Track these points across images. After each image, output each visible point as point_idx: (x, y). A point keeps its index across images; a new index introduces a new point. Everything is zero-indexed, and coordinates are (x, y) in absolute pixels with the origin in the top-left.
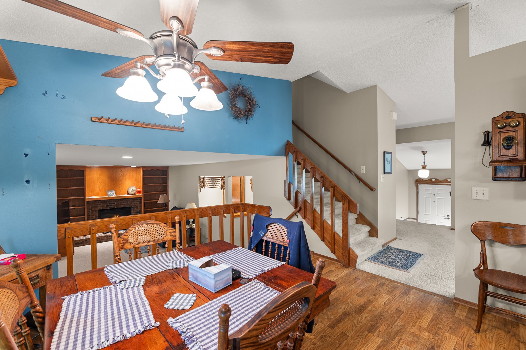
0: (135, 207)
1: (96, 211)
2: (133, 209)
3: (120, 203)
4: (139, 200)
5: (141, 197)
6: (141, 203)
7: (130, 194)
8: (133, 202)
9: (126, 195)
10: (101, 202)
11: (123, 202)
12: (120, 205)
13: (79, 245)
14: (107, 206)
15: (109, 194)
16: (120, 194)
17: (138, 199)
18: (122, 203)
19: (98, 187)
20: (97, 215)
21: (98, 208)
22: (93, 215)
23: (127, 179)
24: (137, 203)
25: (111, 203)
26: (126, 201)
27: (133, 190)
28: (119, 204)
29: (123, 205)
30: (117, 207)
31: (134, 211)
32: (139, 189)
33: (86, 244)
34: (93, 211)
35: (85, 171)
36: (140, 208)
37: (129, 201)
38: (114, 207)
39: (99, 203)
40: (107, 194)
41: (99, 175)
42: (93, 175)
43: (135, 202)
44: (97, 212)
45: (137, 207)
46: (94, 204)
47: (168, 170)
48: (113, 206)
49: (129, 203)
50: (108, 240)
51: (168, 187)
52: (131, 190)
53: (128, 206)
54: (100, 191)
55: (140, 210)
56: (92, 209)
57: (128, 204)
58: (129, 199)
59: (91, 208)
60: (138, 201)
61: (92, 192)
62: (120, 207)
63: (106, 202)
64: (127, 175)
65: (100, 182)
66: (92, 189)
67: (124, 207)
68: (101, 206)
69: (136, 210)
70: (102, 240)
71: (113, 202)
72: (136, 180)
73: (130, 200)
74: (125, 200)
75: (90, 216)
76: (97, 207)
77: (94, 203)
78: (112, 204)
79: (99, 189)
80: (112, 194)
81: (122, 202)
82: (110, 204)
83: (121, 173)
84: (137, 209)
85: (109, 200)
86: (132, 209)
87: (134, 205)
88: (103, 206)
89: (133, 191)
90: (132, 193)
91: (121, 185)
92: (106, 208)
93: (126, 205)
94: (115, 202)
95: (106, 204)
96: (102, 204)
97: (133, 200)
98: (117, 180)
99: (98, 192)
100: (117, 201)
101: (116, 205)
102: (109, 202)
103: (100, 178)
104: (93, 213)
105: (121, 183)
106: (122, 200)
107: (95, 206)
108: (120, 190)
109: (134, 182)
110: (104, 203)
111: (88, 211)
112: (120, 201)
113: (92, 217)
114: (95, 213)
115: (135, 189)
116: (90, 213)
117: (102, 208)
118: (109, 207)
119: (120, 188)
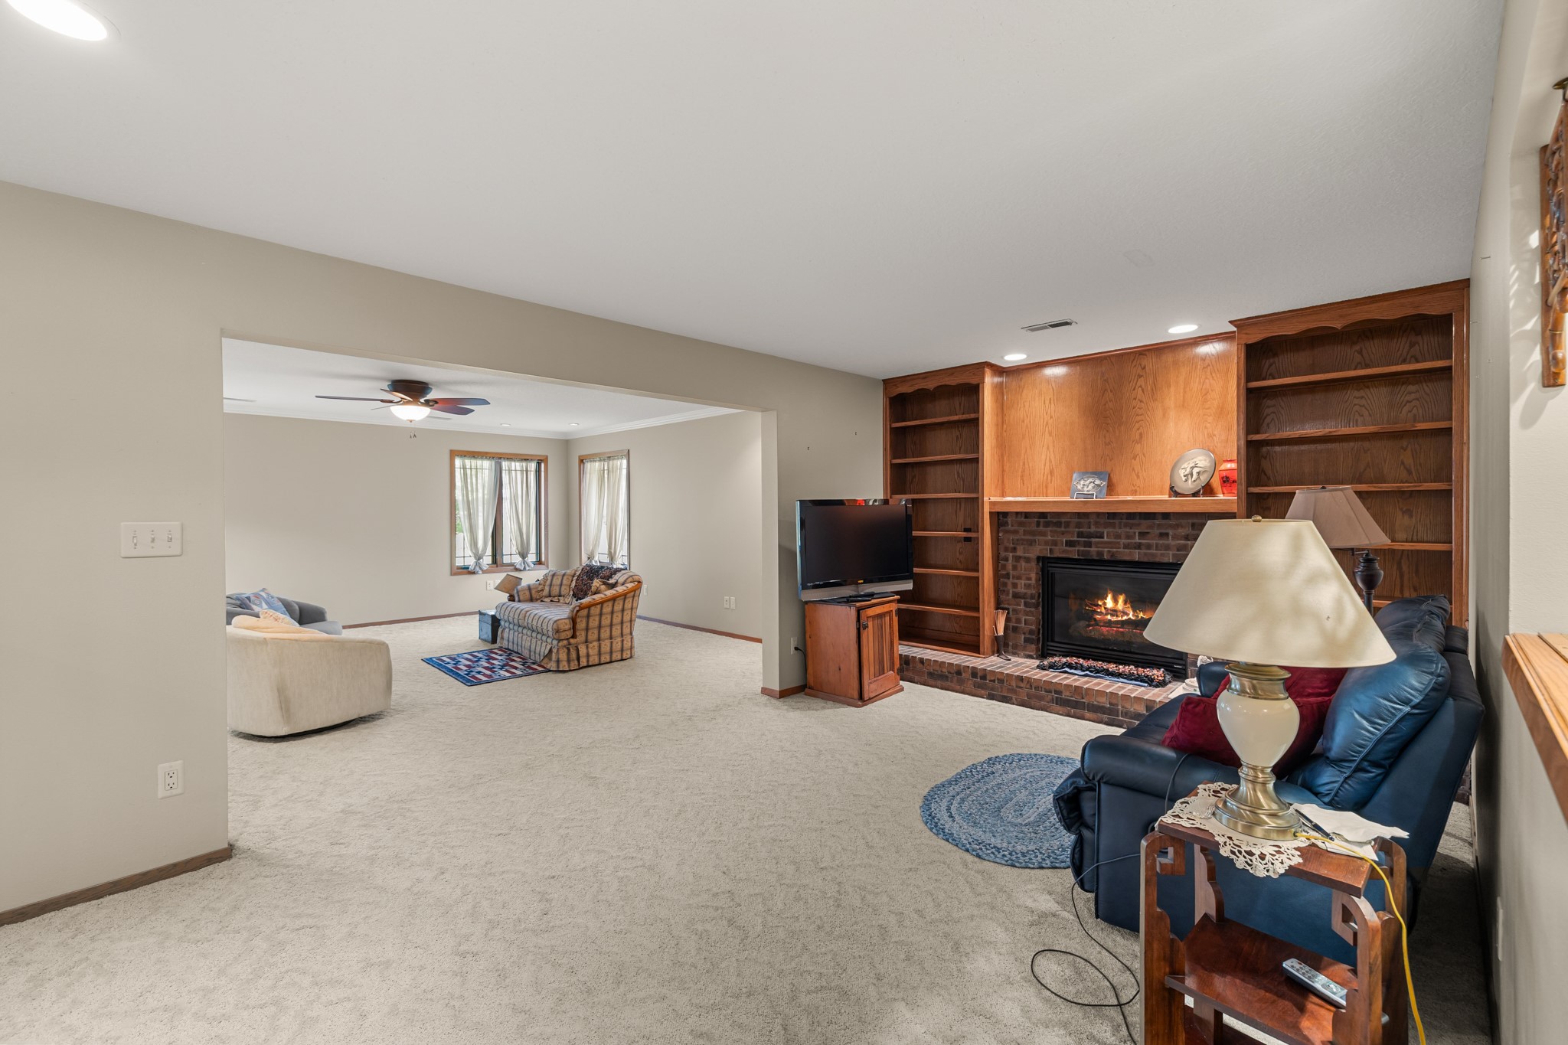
1: (1028, 560)
3: (1128, 537)
7: (1179, 494)
9: (1166, 497)
10: (1047, 525)
11: (1142, 535)
12: (1126, 546)
13: (939, 683)
14: (1070, 544)
15: (1077, 487)
16: (1134, 493)
18: (1137, 540)
19: (1043, 457)
20: (1033, 581)
21: (1036, 551)
22: (1019, 578)
23: (1172, 414)
25: (1085, 530)
26: (1157, 532)
27: (1196, 470)
28: (1123, 541)
29: (1139, 546)
30: (1113, 554)
32: (1229, 465)
33: (958, 687)
34: (1017, 559)
35: (981, 386)
37: (1171, 532)
38: (1100, 554)
39: (1041, 528)
40: (1068, 490)
41: (1047, 402)
42: (1027, 404)
44: (1033, 564)
46: (1022, 530)
47: (1460, 309)
48: (1093, 549)
49: (1170, 542)
50: (1033, 702)
51: (1464, 444)
52: (1188, 471)
53: (1165, 560)
54: (1051, 472)
56: (1014, 550)
57: (1168, 548)
58: (1172, 522)
59: (1012, 545)
61: (1022, 477)
62: (1127, 558)
63: (1067, 524)
64: (1172, 389)
65: (1051, 434)
66: (1024, 464)
67: (1145, 559)
68: (1046, 543)
70: (1009, 690)
71: (1093, 529)
72: (1222, 412)
73: (1177, 526)
74: (1149, 522)
75: (1007, 576)
76: (1031, 543)
77: (1021, 524)
78: (1091, 536)
79: (1048, 465)
80: (1091, 485)
81: (1137, 531)
82: (1080, 535)
83: (1141, 382)
85: (1079, 515)
88: (1055, 543)
89: (1195, 476)
90: (1190, 486)
91: (1138, 447)
92: (1064, 551)
93: (1155, 551)
94: (1105, 528)
95: (1067, 532)
96: (1051, 531)
97: (1193, 525)
98: (1124, 419)
99: (1045, 477)
100: (1113, 525)
101: (1106, 543)
102: (1079, 525)
103: (1051, 417)
104: (1019, 569)
105: (1141, 434)
106: (1139, 525)
107: (1027, 540)
108: (1133, 469)
109: (1208, 425)
110: (1059, 529)
111: (1003, 554)
112: (1126, 525)
113: (1015, 585)
114: (1025, 570)
115: (1209, 465)
116: (1010, 567)
117: (1051, 550)
118: (1078, 551)
119: (1135, 460)
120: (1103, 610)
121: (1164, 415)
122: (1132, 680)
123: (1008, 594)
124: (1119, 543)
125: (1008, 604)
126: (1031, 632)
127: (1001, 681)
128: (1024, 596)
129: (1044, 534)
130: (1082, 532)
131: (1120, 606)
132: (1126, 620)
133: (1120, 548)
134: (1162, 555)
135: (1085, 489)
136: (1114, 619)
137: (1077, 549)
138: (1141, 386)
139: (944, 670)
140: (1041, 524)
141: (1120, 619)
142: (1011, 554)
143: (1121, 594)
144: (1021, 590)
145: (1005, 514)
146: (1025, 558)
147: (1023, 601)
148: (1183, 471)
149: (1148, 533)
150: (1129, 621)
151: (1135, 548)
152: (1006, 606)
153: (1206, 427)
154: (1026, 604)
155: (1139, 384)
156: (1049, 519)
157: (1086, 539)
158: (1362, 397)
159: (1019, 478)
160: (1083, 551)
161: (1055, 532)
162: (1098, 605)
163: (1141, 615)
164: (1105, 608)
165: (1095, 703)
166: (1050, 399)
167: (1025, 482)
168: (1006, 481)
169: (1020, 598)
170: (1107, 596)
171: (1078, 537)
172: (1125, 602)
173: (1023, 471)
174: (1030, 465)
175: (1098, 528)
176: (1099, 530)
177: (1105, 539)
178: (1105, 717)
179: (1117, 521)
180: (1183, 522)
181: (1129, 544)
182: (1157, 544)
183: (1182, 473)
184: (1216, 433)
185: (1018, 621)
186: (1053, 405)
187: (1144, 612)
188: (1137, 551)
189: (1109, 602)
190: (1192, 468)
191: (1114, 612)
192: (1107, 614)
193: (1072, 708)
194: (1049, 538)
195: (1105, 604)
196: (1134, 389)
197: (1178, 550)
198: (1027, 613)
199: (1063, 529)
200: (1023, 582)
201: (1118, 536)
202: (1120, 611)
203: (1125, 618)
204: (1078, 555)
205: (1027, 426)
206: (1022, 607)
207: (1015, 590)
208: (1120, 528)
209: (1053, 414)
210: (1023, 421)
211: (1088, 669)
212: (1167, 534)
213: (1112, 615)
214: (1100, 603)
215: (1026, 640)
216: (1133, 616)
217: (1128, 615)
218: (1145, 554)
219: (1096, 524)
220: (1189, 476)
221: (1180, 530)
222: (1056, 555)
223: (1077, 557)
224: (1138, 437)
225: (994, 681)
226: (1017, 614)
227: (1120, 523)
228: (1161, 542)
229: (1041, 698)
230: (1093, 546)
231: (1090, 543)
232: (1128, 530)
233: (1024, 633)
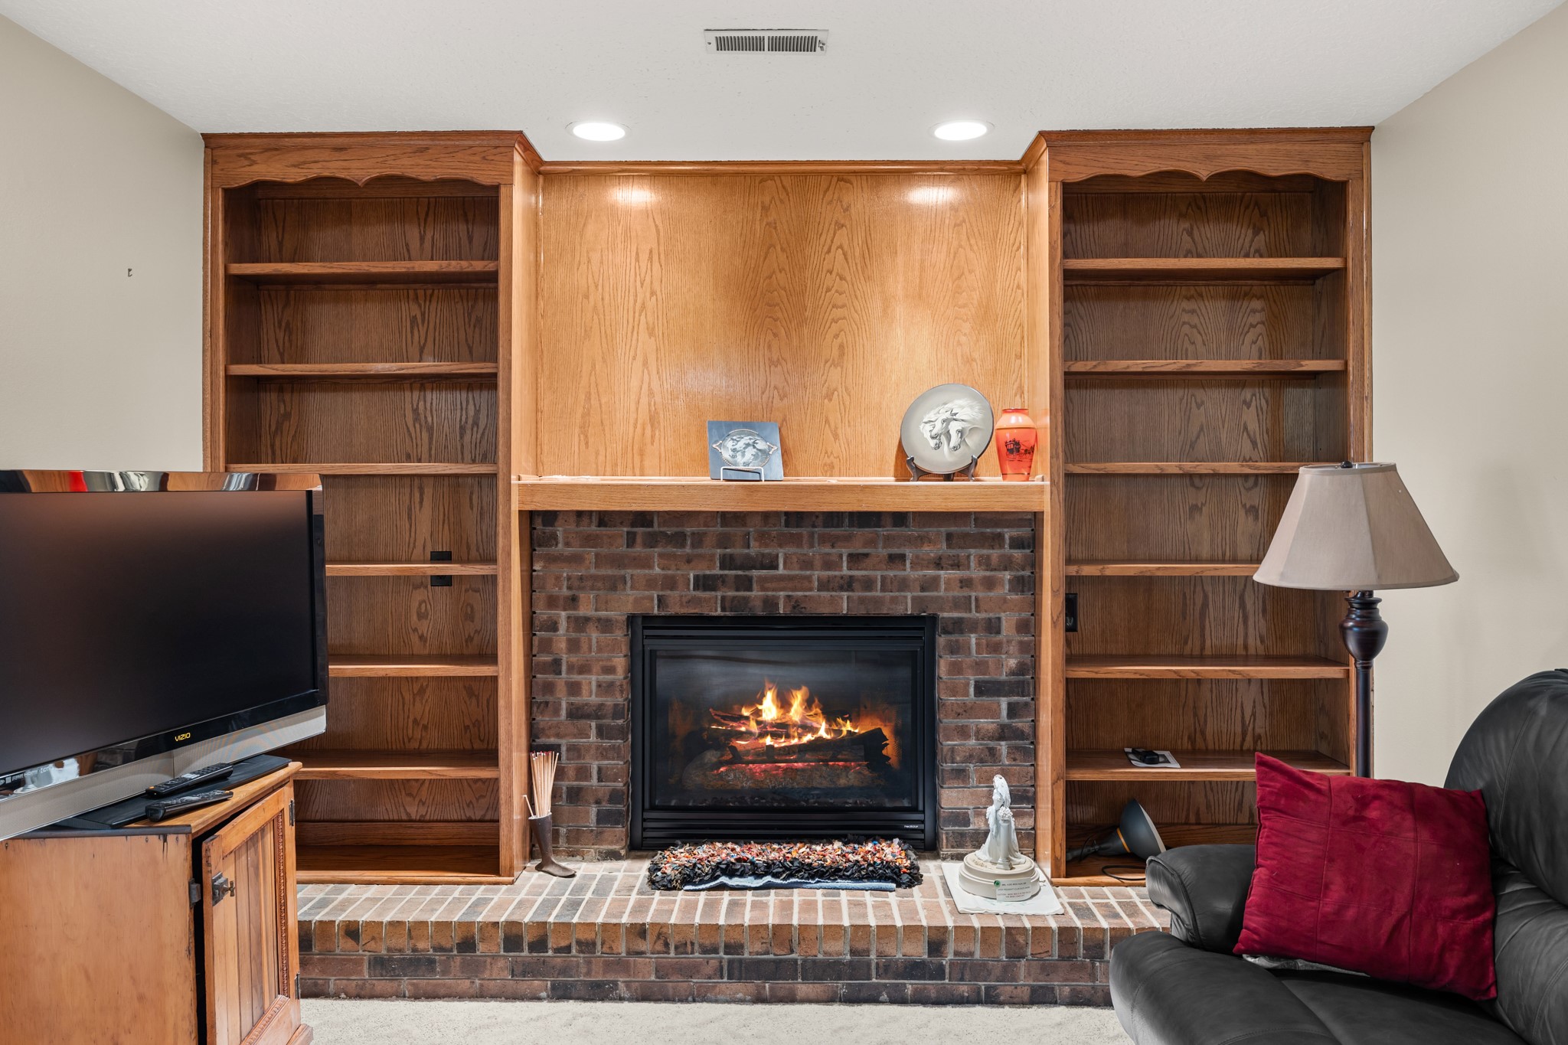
0: (973, 626)
1: (606, 625)
2: (954, 649)
3: (828, 565)
4: (1017, 543)
5: (1036, 518)
6: (1028, 584)
7: (922, 474)
8: (957, 565)
9: (890, 480)
10: (652, 541)
11: (855, 559)
12: (824, 585)
13: (405, 984)
14: (705, 583)
15: (726, 455)
16: (829, 469)
17: (1008, 533)
18: (845, 571)
19: (635, 383)
20: (620, 675)
21: (628, 601)
22: (584, 669)
23: (900, 310)
24: (990, 584)
25: (737, 551)
26: (883, 552)
27: (954, 427)
28: (816, 574)
29: (848, 584)
30: (796, 604)
31: (956, 669)
32: (1015, 420)
33: (464, 985)
34: (580, 624)
35: (503, 190)
36: (1024, 647)
37: (909, 553)
38: (771, 603)
39: (638, 549)
40: (708, 460)
41: (644, 257)
42: (595, 257)
43: (976, 573)
44: (620, 635)
45: (993, 627)
46: (591, 553)
47: (1363, 174)
48: (756, 593)
49: (908, 572)
50: (671, 985)
51: (1366, 398)
52: (938, 427)
53: (899, 610)
54: (653, 419)
55: (1021, 669)
56: (573, 602)
57: (903, 584)
58: (912, 531)
59: (565, 592)
60: (1006, 564)
61: (584, 428)
62: (826, 610)
63: (698, 540)
64: (900, 259)
65: (651, 333)
66: (589, 396)
67: (861, 611)
68: (651, 583)
69: (980, 666)
70: (608, 966)
71: (755, 549)
72: (986, 316)
73: (922, 540)
74: (868, 532)
75: (555, 666)
76: (614, 584)
77: (589, 540)
78: (750, 563)
79: (644, 400)
80: (750, 451)
81: (845, 552)
82: (727, 562)
83: (842, 237)
84: (996, 648)
85: (727, 518)
86: (941, 640)
87: (964, 604)
88: (670, 583)
89: (955, 439)
90: (946, 459)
91: (835, 374)
92: (692, 601)
93: (879, 594)
94: (780, 546)
95: (701, 556)
96: (661, 555)
97: (949, 537)
98: (808, 313)
99: (639, 429)
100: (796, 540)
101: (782, 578)
102: (724, 541)
103: (653, 293)
104: (585, 647)
105: (841, 347)
106: (848, 538)
107: (604, 578)
108: (827, 421)
109: (963, 339)
110: (679, 552)
111: (543, 614)
112: (824, 540)
113: (574, 688)
114: (600, 650)
115: (980, 416)
116: (561, 644)
117: (660, 599)
118: (723, 598)
119: (830, 400)
120: (754, 727)
121: (885, 310)
122: (861, 879)
123: (556, 712)
124: (809, 579)
125: (558, 736)
126: (615, 797)
127: (587, 946)
128: (597, 713)
129: (646, 564)
130: (731, 556)
131: (796, 712)
132: (810, 742)
133: (811, 590)
134: (894, 600)
135: (739, 459)
136: (782, 743)
137: (719, 594)
138: (841, 247)
139: (421, 945)
140: (639, 540)
141: (795, 741)
142: (563, 614)
143: (799, 688)
144: (590, 696)
145: (550, 517)
146: (599, 620)
147: (593, 724)
148: (928, 427)
149: (866, 555)
150: (818, 745)
151: (841, 588)
152: (553, 740)
153: (959, 344)
154: (601, 732)
155: (836, 243)
156: (656, 528)
157: (740, 573)
158: (1193, 312)
159: (577, 430)
160: (734, 598)
161: (674, 556)
162: (741, 718)
163: (848, 727)
164: (759, 723)
165: (820, 956)
166: (651, 252)
167: (591, 441)
168: (545, 437)
169: (588, 717)
170: (763, 695)
171: (722, 568)
172: (808, 704)
173: (586, 414)
174: (604, 400)
175: (767, 546)
176: (767, 551)
177: (781, 570)
178: (841, 986)
179: (804, 531)
180: (932, 531)
181: (829, 580)
182: (883, 578)
183: (926, 431)
184: (976, 355)
185: (583, 773)
186: (656, 265)
187: (854, 719)
188: (845, 594)
189: (769, 710)
190: (946, 421)
191: (781, 729)
192: (762, 735)
193: (767, 978)
194: (657, 570)
195: (758, 713)
196: (829, 251)
197: (923, 589)
198: (603, 753)
199: (688, 550)
200: (594, 678)
201: (807, 564)
202: (795, 725)
203: (808, 738)
204: (723, 609)
205: (595, 308)
206: (593, 738)
207: (573, 699)
208: (812, 546)
209: (657, 286)
210: (587, 297)
211: (769, 868)
212: (903, 557)
213: (775, 736)
214: (745, 712)
215: (603, 818)
216: (827, 731)
217: (814, 730)
218: (862, 600)
219: (762, 537)
220: (943, 438)
221: (926, 548)
222: (675, 609)
223: (719, 612)
224: (835, 352)
225: (568, 949)
226: (579, 757)
227: (812, 535)
228: (891, 573)
229: (691, 971)
230: (755, 586)
231: (750, 579)
232: (828, 550)
233: (598, 802)
